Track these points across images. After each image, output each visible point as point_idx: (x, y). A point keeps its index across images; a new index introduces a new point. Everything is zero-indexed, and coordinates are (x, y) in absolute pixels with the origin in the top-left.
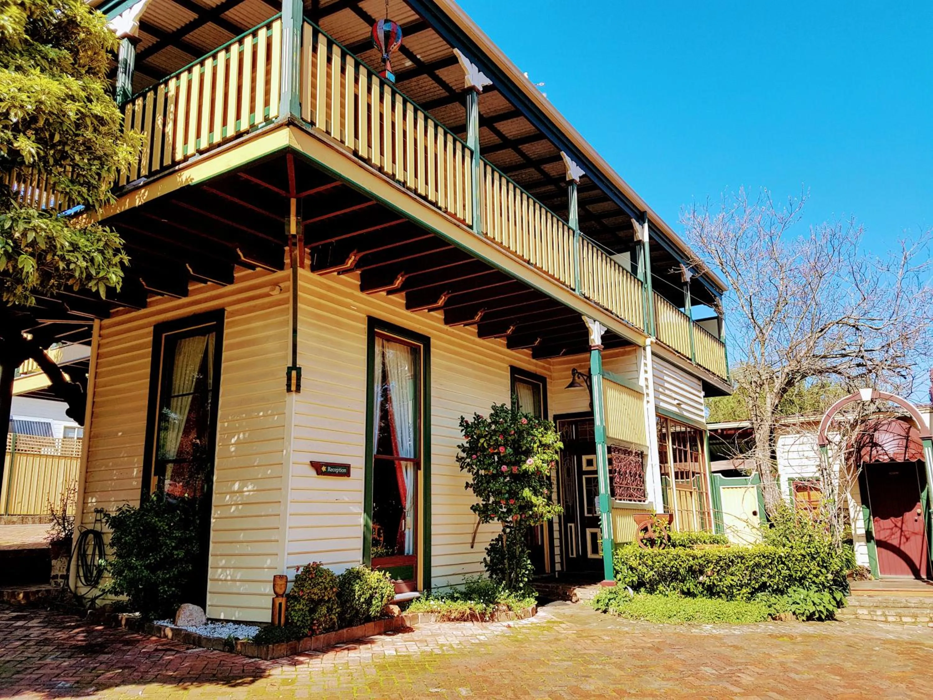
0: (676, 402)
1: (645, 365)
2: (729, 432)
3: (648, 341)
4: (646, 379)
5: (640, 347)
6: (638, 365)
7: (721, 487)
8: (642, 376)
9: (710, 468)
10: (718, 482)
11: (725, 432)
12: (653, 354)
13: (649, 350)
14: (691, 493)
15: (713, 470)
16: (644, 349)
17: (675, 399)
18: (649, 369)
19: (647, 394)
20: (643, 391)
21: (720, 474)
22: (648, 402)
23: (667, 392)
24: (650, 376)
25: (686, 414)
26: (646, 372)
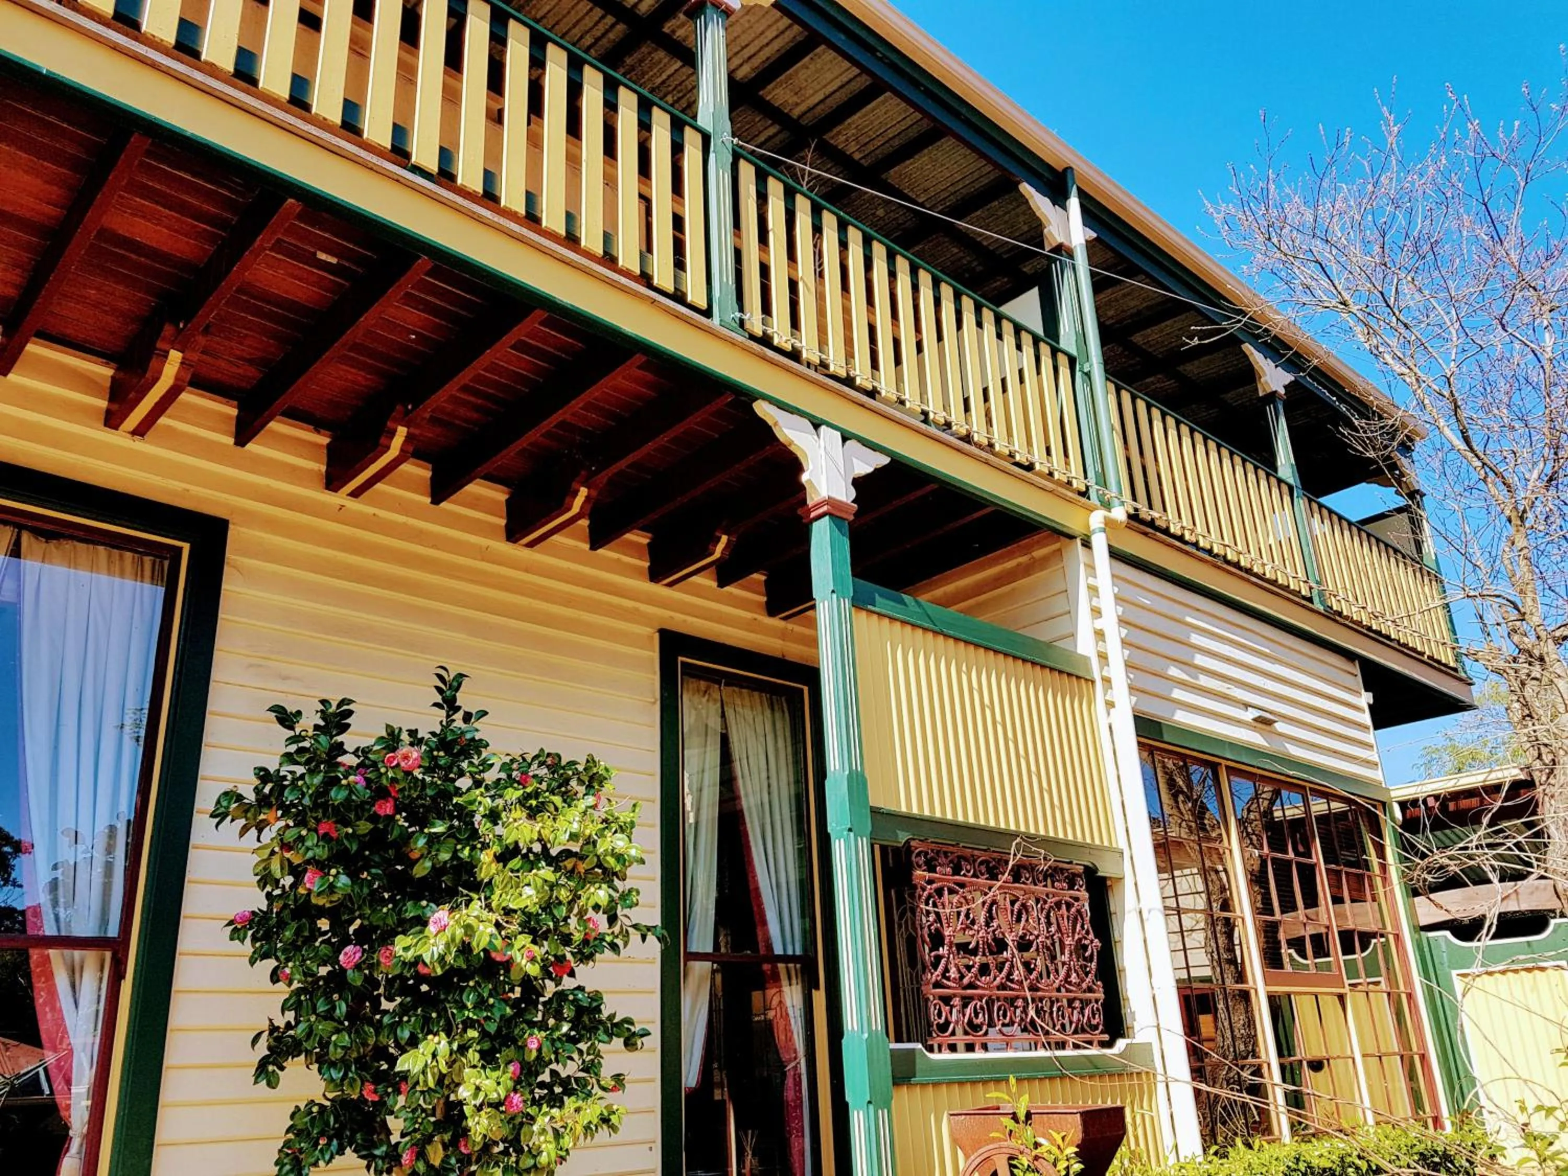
0: (1250, 715)
1: (1093, 590)
2: (1464, 803)
3: (1097, 519)
4: (1100, 635)
5: (1072, 537)
6: (1068, 594)
7: (1454, 973)
8: (1085, 625)
9: (1412, 913)
10: (1442, 956)
11: (1452, 806)
12: (1115, 554)
13: (1100, 543)
14: (1341, 998)
15: (1423, 922)
16: (1087, 544)
17: (1247, 706)
18: (1107, 602)
19: (1107, 681)
20: (1089, 669)
21: (1448, 934)
22: (1110, 705)
23: (1204, 681)
24: (1109, 622)
25: (1295, 751)
26: (1097, 612)
